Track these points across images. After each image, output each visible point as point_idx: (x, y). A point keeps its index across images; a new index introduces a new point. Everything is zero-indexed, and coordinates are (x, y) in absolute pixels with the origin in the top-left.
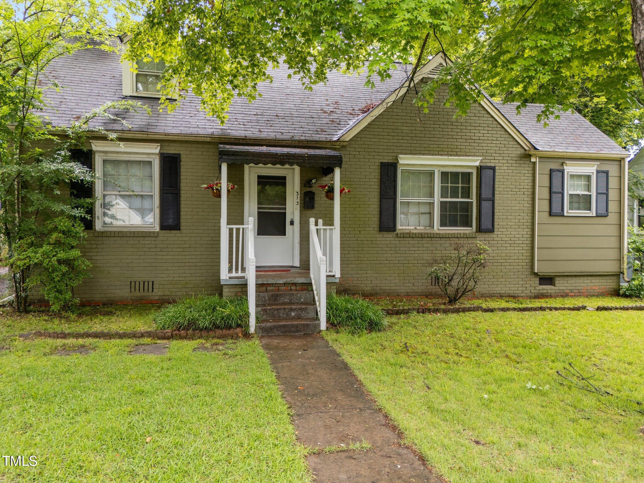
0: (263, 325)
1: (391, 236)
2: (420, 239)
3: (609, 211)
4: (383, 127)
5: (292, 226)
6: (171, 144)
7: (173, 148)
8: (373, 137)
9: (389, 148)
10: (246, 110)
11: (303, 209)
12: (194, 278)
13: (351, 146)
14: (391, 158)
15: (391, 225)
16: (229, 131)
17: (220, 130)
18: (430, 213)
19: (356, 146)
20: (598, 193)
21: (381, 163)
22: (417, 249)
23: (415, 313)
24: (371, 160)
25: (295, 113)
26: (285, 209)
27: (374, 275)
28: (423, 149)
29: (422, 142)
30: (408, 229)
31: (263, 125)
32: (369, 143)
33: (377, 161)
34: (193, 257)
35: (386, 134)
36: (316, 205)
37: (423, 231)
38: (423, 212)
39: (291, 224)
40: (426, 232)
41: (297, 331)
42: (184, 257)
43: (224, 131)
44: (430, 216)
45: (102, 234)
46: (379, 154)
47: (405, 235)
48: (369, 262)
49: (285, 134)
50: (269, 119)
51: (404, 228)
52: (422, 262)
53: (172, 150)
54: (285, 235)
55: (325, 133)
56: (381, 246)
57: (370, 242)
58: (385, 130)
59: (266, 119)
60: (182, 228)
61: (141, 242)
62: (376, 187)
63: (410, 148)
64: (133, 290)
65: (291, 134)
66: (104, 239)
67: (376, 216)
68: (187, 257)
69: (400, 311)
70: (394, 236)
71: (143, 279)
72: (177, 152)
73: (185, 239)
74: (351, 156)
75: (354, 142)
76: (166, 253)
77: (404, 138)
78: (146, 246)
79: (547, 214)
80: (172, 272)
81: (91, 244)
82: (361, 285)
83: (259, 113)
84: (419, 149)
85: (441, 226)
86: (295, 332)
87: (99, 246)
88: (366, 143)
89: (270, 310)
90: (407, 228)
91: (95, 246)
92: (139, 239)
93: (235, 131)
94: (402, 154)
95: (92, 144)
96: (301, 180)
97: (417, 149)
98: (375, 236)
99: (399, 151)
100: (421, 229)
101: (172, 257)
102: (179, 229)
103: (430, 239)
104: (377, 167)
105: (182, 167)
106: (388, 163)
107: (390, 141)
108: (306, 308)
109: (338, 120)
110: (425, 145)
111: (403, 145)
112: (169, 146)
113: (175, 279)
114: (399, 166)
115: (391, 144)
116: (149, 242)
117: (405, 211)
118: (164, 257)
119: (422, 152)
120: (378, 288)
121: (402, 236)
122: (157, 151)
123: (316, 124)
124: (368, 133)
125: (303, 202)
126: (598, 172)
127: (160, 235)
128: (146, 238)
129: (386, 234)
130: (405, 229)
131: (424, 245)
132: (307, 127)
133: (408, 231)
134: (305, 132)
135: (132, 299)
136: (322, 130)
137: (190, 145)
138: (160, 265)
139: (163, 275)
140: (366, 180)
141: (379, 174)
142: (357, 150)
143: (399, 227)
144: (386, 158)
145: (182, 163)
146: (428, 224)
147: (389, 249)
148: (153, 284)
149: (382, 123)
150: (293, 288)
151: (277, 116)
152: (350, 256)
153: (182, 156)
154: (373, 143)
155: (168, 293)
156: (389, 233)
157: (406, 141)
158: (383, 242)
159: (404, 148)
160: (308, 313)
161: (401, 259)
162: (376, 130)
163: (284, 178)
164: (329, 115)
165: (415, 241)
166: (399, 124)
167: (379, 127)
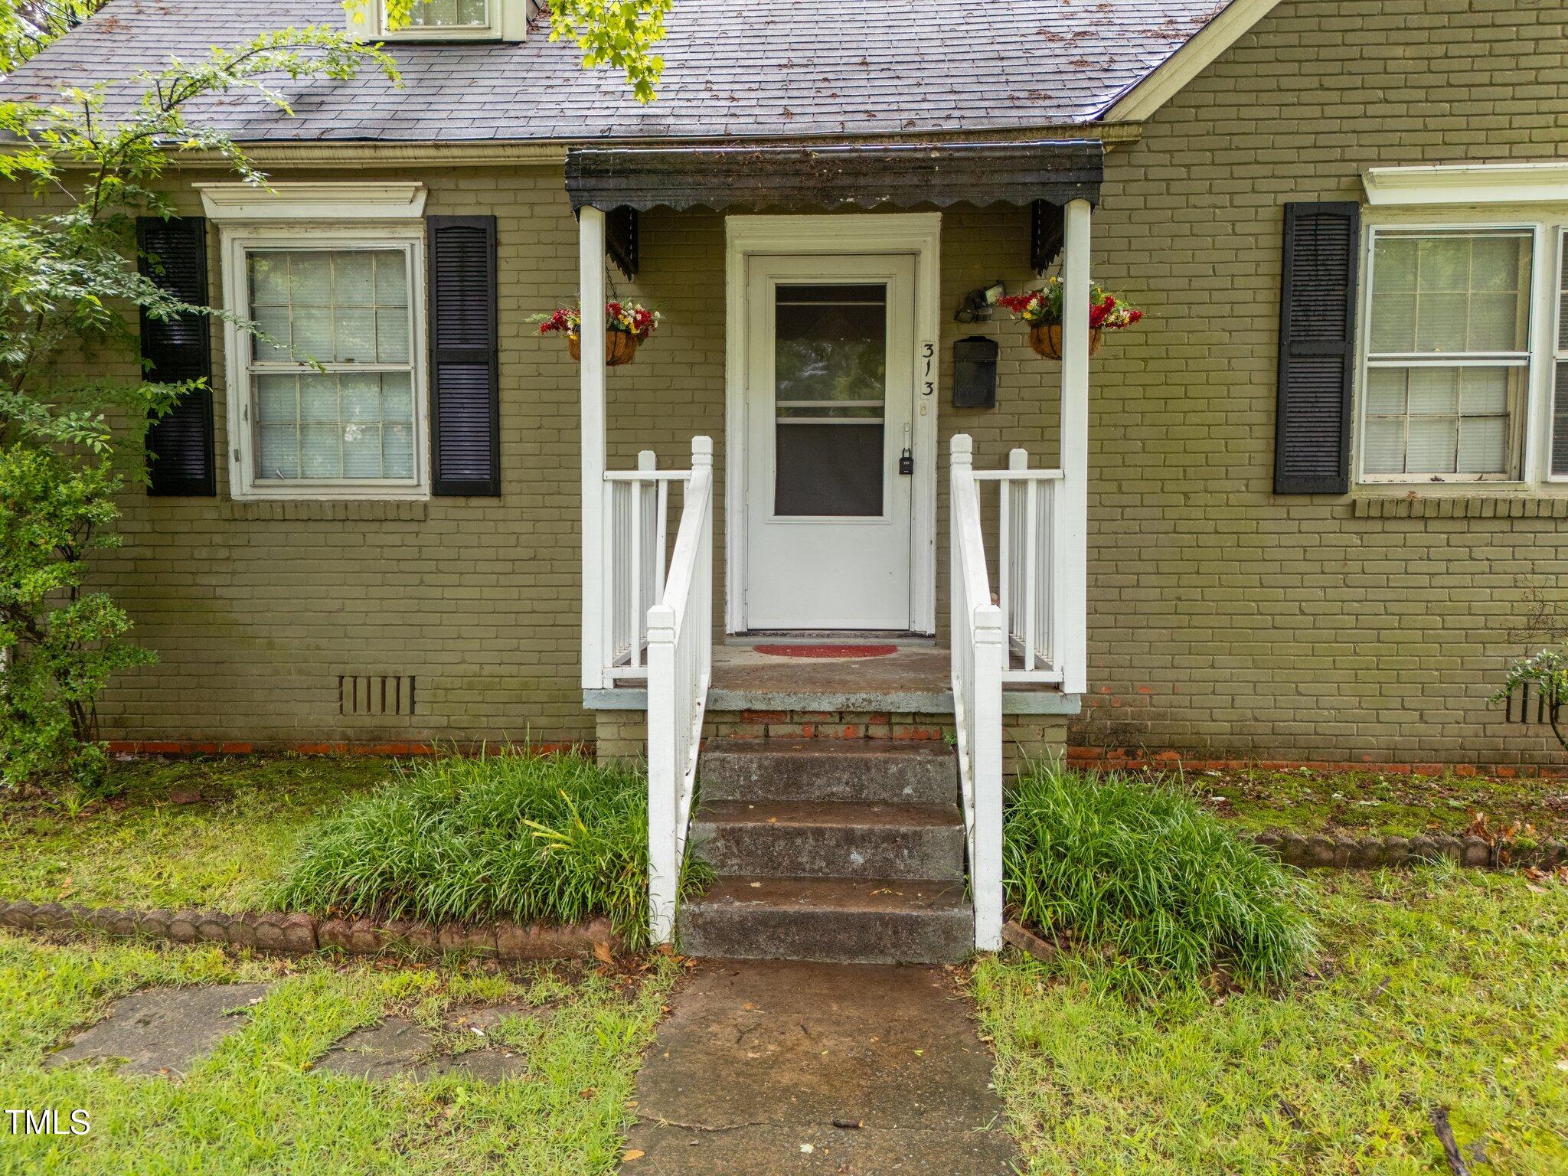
0: (711, 909)
1: (1325, 512)
2: (1462, 526)
4: (1299, 53)
5: (906, 479)
6: (463, 184)
7: (470, 198)
8: (1251, 98)
9: (1322, 140)
10: (753, 55)
11: (949, 410)
12: (549, 670)
13: (1155, 144)
14: (1332, 183)
15: (1327, 467)
16: (670, 120)
17: (635, 121)
18: (1505, 416)
19: (1181, 143)
21: (1287, 207)
22: (1442, 567)
23: (1450, 868)
24: (1238, 200)
25: (934, 50)
26: (879, 412)
27: (1250, 674)
28: (1481, 136)
29: (1476, 108)
30: (1404, 484)
31: (805, 93)
32: (1235, 126)
33: (1269, 199)
34: (546, 593)
35: (1314, 82)
36: (1000, 393)
37: (1470, 494)
38: (1471, 411)
39: (902, 472)
40: (1484, 493)
41: (865, 949)
42: (514, 593)
43: (653, 121)
44: (1507, 427)
45: (250, 514)
46: (1281, 170)
47: (1389, 511)
48: (1225, 620)
49: (880, 116)
50: (830, 76)
51: (1384, 478)
52: (1467, 621)
53: (466, 204)
54: (880, 513)
55: (1048, 103)
56: (1279, 554)
57: (1231, 540)
58: (1307, 68)
59: (821, 76)
60: (505, 487)
61: (371, 539)
62: (1264, 309)
63: (1420, 137)
64: (348, 705)
65: (905, 115)
66: (256, 526)
67: (1259, 431)
68: (526, 593)
69: (1372, 853)
70: (1339, 511)
71: (381, 668)
72: (485, 211)
73: (517, 527)
74: (1153, 187)
75: (1165, 129)
76: (454, 579)
77: (1392, 95)
78: (388, 553)
80: (475, 645)
81: (211, 545)
82: (1189, 713)
83: (796, 61)
84: (1465, 137)
85: (1559, 468)
86: (852, 953)
87: (237, 553)
88: (1221, 127)
89: (755, 833)
90: (1398, 478)
91: (223, 553)
92: (363, 527)
93: (694, 121)
94: (1380, 161)
95: (203, 197)
96: (943, 295)
97: (1451, 137)
98: (1253, 512)
99: (1372, 153)
100: (1460, 484)
101: (475, 593)
102: (496, 493)
103: (1505, 526)
104: (1268, 227)
105: (503, 265)
106: (1319, 204)
107: (1329, 111)
108: (918, 835)
109: (1106, 58)
110: (1491, 121)
111: (1390, 124)
112: (457, 189)
113: (487, 670)
114: (1365, 219)
115: (1335, 125)
116: (396, 539)
117: (1390, 406)
118: (449, 593)
119: (1474, 151)
120: (1263, 728)
121: (1374, 512)
122: (416, 210)
123: (1011, 78)
124: (1230, 84)
125: (949, 381)
127: (433, 513)
128: (389, 527)
129: (1301, 507)
130: (1391, 484)
131: (1477, 553)
132: (975, 88)
133: (1402, 494)
134: (961, 105)
135: (345, 737)
136: (1034, 95)
137: (528, 183)
138: (435, 618)
139: (446, 657)
140: (1216, 283)
141: (1277, 255)
142: (1178, 159)
143: (1360, 474)
144: (1307, 184)
145: (502, 252)
146: (1493, 459)
147: (1316, 567)
148: (413, 688)
149: (1294, 39)
150: (879, 731)
151: (864, 63)
152: (1142, 594)
153: (502, 225)
154: (1251, 126)
155: (464, 720)
156: (1318, 500)
157: (1402, 109)
158: (1286, 540)
159: (1395, 138)
160: (924, 858)
161: (1368, 608)
162: (1263, 69)
163: (878, 292)
164: (1071, 44)
165: (1437, 535)
166: (1372, 37)
167: (1282, 54)
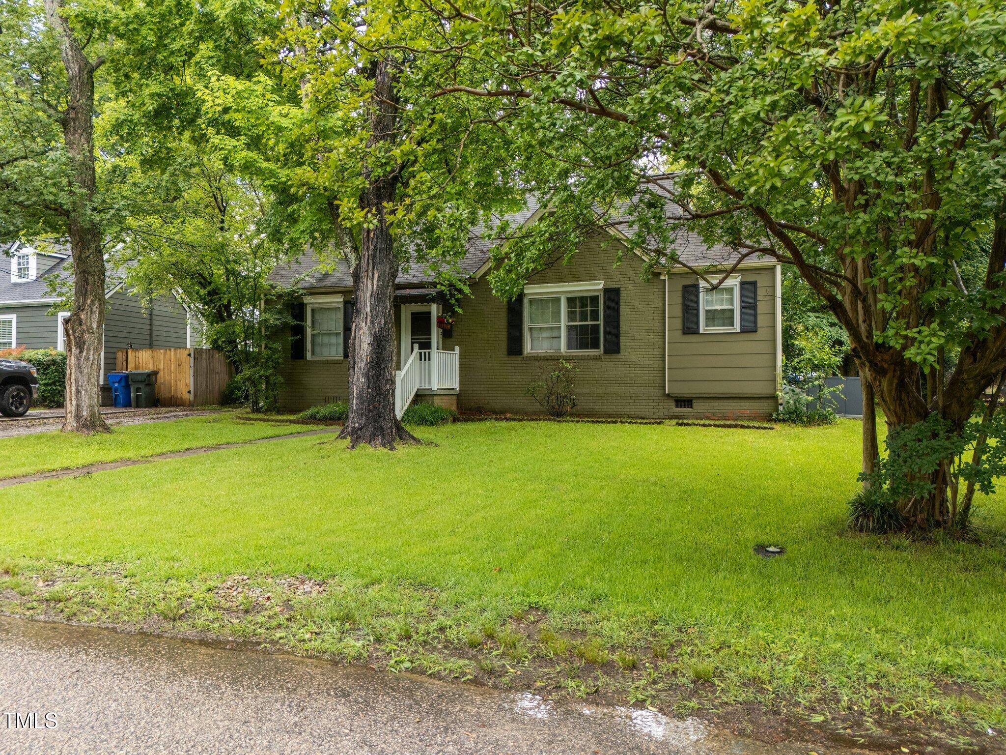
1: (519, 359)
2: (545, 361)
3: (759, 325)
11: (444, 338)
15: (519, 349)
18: (557, 337)
20: (743, 307)
26: (430, 339)
36: (454, 334)
40: (552, 354)
44: (557, 340)
45: (310, 363)
47: (532, 359)
51: (531, 351)
56: (510, 368)
57: (500, 365)
61: (336, 368)
62: (505, 315)
64: (327, 403)
66: (312, 365)
67: (505, 342)
71: (333, 395)
74: (483, 290)
79: (680, 332)
85: (569, 349)
87: (307, 371)
91: (304, 370)
92: (331, 365)
94: (528, 284)
95: (303, 299)
98: (505, 359)
99: (525, 282)
114: (525, 295)
117: (537, 335)
121: (529, 359)
122: (342, 300)
126: (742, 284)
127: (344, 362)
128: (335, 365)
129: (513, 358)
130: (533, 353)
140: (496, 310)
141: (507, 304)
142: (487, 284)
143: (526, 351)
147: (517, 371)
156: (517, 356)
158: (511, 365)
163: (430, 313)
165: (541, 364)
